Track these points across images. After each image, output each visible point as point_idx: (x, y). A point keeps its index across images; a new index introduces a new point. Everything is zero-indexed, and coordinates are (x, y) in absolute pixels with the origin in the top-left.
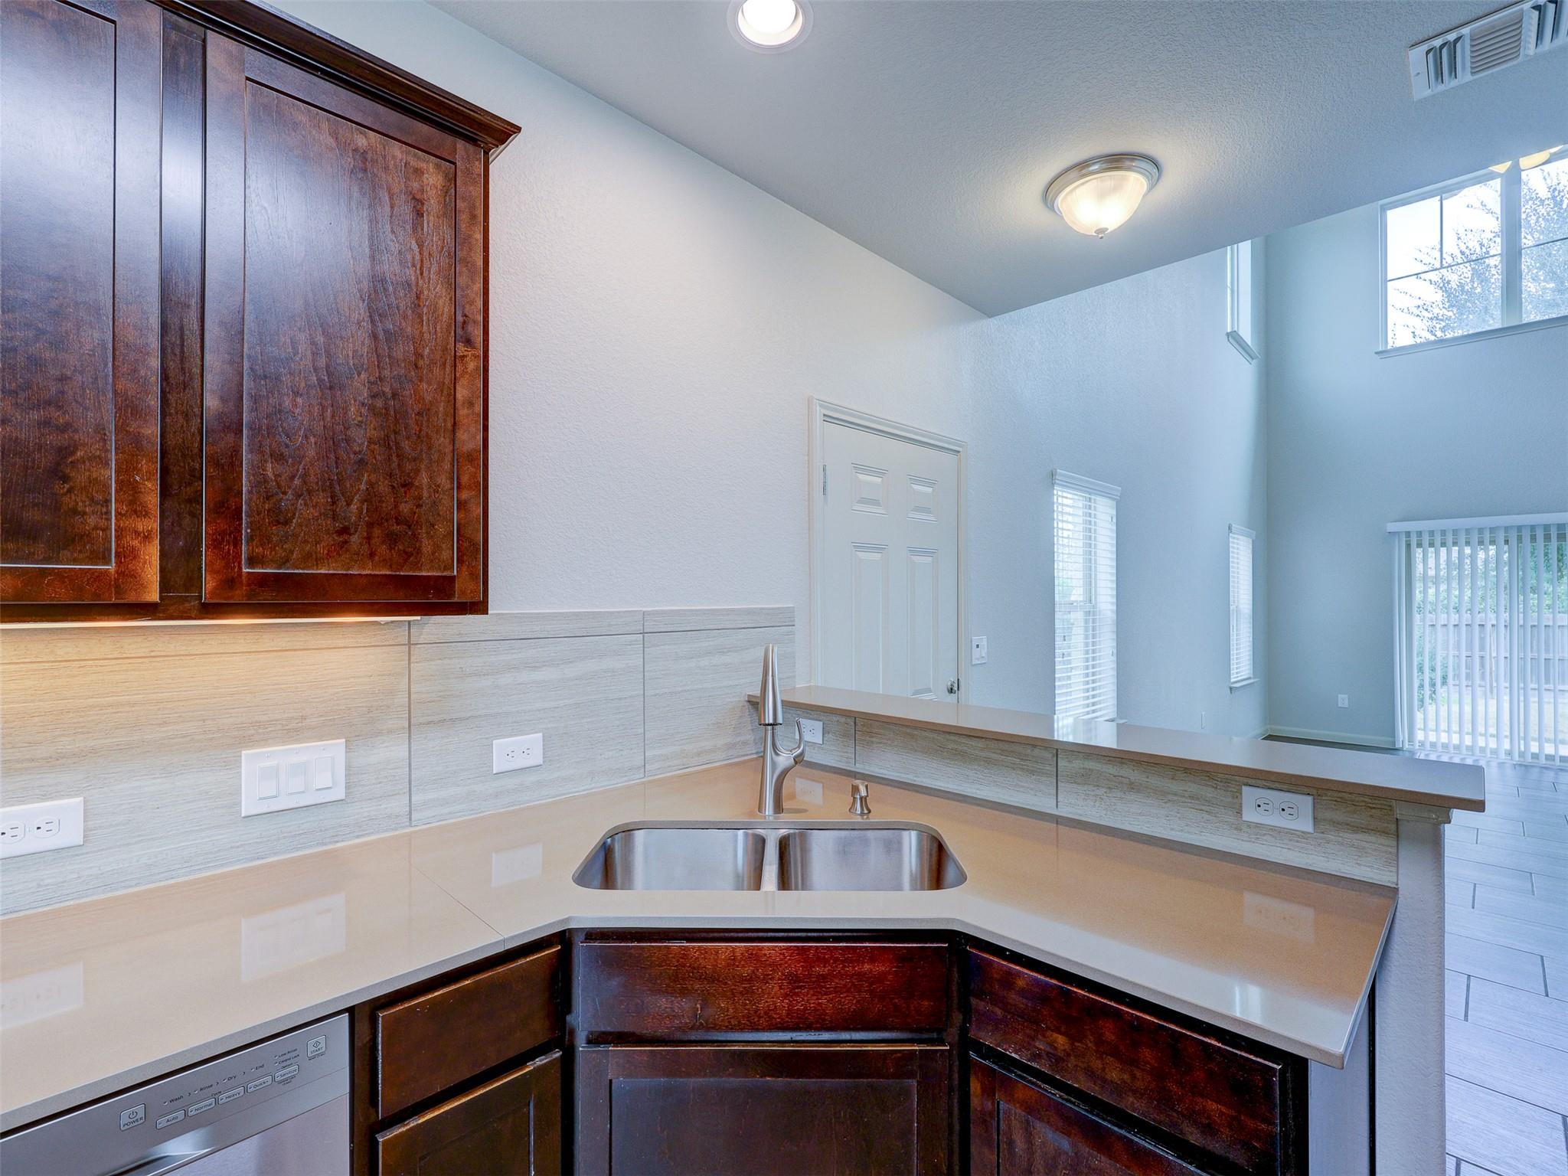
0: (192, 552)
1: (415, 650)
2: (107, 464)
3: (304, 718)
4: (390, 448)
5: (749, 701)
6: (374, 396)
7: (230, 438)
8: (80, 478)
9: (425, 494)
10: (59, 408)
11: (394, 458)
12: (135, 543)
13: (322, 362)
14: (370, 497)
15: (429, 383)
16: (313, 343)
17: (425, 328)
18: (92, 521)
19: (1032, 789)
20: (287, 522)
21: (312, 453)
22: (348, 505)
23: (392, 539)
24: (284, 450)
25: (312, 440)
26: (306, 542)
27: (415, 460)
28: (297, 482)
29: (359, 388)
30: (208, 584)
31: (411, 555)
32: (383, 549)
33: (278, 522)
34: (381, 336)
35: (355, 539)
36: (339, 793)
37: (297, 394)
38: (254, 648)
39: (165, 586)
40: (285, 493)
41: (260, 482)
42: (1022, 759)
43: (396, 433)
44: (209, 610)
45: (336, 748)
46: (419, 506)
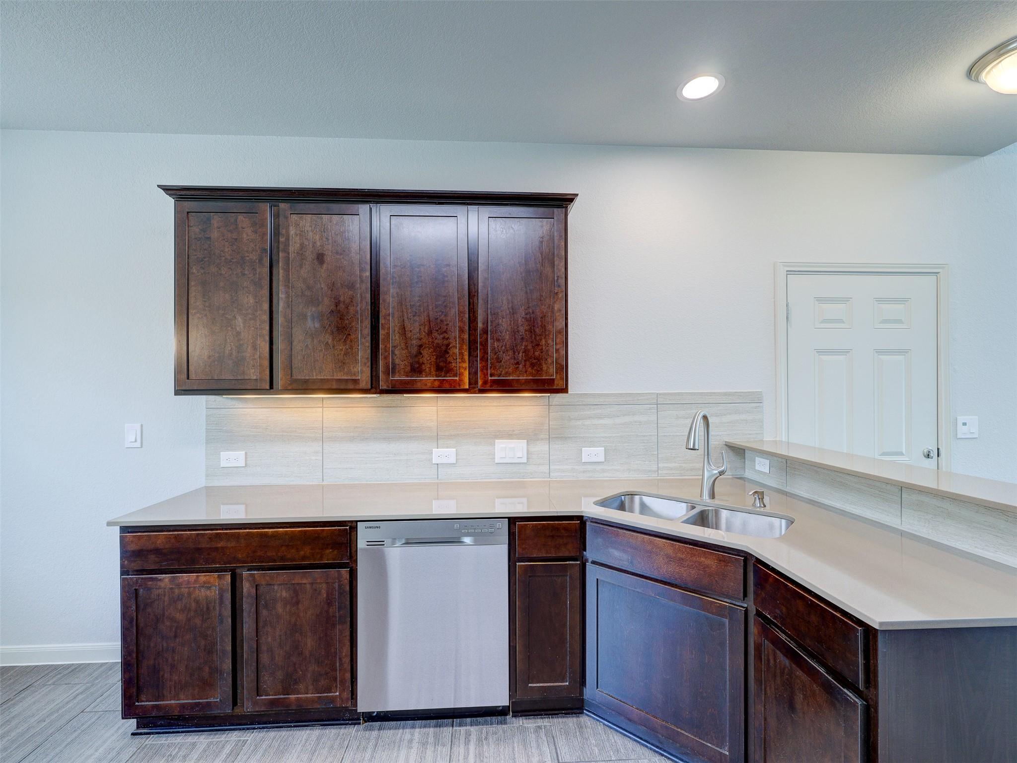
0: (476, 373)
1: (551, 408)
2: (456, 348)
3: (514, 431)
4: (531, 332)
5: (726, 445)
6: (526, 314)
7: (485, 336)
8: (451, 352)
9: (544, 348)
10: (446, 333)
11: (533, 336)
12: (463, 371)
13: (510, 305)
14: (526, 351)
15: (545, 306)
16: (508, 300)
17: (544, 285)
18: (453, 364)
19: (886, 511)
20: (500, 362)
21: (507, 337)
22: (519, 354)
23: (532, 365)
24: (500, 338)
25: (508, 333)
26: (506, 368)
27: (540, 335)
28: (503, 348)
29: (521, 312)
30: (480, 382)
31: (539, 371)
32: (530, 369)
33: (498, 362)
34: (529, 291)
35: (521, 366)
36: (524, 460)
37: (503, 318)
38: (498, 404)
39: (470, 384)
40: (500, 352)
41: (493, 349)
42: (880, 491)
43: (534, 326)
44: (482, 391)
45: (523, 443)
46: (542, 352)
